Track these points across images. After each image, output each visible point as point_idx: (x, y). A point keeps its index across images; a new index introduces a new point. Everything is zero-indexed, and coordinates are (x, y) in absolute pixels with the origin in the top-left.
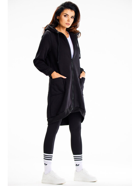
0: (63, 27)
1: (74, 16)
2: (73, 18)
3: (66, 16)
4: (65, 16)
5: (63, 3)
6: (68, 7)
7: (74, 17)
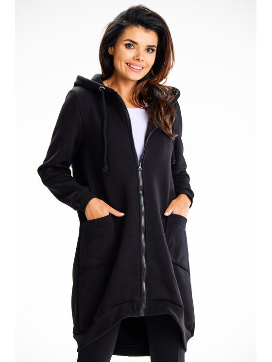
0: (126, 79)
1: (154, 46)
2: (151, 51)
3: (132, 47)
4: (128, 46)
5: (124, 12)
6: (135, 20)
7: (155, 49)
